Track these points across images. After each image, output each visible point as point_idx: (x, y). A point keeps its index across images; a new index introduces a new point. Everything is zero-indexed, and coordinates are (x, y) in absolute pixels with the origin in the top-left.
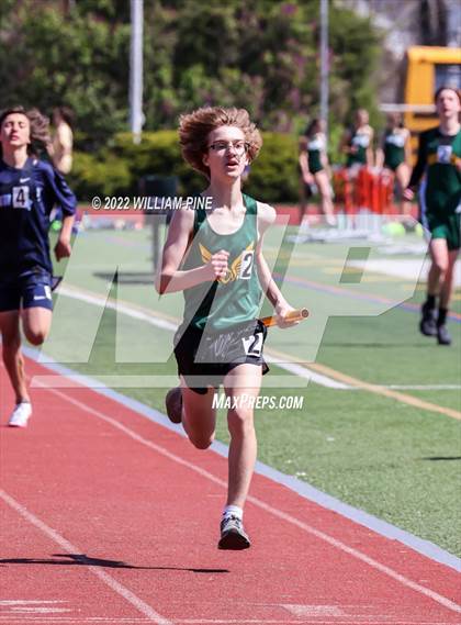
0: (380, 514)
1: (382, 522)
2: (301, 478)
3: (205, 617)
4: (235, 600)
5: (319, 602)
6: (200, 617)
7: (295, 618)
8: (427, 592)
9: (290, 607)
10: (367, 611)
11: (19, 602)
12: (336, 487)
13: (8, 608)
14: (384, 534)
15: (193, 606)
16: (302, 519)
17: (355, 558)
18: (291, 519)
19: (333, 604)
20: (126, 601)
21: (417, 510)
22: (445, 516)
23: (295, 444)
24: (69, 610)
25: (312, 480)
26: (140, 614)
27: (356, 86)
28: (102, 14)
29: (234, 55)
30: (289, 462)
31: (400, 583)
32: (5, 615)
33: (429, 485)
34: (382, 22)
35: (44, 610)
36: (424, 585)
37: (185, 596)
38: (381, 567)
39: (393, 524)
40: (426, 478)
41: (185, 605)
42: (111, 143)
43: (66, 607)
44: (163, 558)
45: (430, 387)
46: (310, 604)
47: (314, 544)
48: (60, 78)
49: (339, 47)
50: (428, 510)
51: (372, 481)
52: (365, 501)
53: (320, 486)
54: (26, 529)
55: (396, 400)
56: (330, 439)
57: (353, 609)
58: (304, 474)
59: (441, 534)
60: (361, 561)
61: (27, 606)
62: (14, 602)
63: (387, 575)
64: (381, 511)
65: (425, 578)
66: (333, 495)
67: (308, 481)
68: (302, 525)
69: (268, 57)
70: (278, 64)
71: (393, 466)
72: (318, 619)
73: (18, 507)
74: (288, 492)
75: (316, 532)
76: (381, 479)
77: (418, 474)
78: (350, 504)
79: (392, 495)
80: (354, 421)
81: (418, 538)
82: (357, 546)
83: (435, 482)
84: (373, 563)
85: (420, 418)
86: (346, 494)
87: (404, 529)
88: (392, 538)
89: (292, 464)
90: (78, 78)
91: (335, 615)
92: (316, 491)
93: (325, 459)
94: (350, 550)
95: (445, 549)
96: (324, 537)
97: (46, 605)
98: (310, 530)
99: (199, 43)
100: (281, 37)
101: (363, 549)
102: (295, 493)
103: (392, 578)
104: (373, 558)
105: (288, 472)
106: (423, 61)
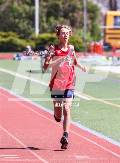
0: (99, 132)
1: (100, 134)
2: (79, 123)
3: (54, 159)
4: (62, 155)
5: (83, 155)
6: (53, 159)
7: (77, 159)
8: (111, 152)
9: (76, 156)
10: (96, 157)
11: (6, 156)
12: (88, 125)
13: (3, 157)
14: (100, 137)
15: (51, 156)
16: (79, 134)
17: (93, 144)
18: (76, 134)
19: (87, 155)
20: (34, 155)
21: (109, 131)
22: (116, 132)
23: (78, 114)
24: (19, 158)
25: (82, 123)
26: (37, 158)
27: (93, 22)
28: (28, 4)
29: (62, 14)
30: (76, 119)
31: (104, 150)
32: (3, 159)
33: (112, 124)
34: (100, 5)
35: (12, 158)
36: (110, 150)
37: (49, 154)
38: (99, 146)
39: (103, 134)
40: (111, 123)
41: (49, 156)
42: (30, 37)
43: (18, 157)
44: (43, 144)
45: (112, 99)
46: (81, 155)
47: (82, 140)
48: (17, 20)
49: (89, 11)
50: (111, 131)
51: (97, 124)
52: (95, 129)
53: (84, 125)
54: (8, 137)
55: (103, 103)
56: (87, 113)
57: (92, 157)
58: (80, 122)
59: (115, 137)
60: (94, 144)
61: (8, 157)
62: (5, 156)
63: (101, 148)
64: (100, 131)
65: (111, 148)
66: (87, 127)
67: (81, 124)
68: (79, 135)
69: (70, 14)
70: (73, 16)
71: (103, 120)
72: (83, 159)
73: (6, 131)
74: (75, 126)
75: (83, 137)
76: (99, 123)
77: (109, 122)
78: (91, 129)
79: (102, 127)
80: (93, 108)
81: (109, 138)
82: (93, 140)
83: (113, 124)
84: (97, 145)
85: (110, 107)
86: (91, 127)
87: (106, 136)
88: (102, 138)
89: (77, 119)
90: (22, 20)
91: (87, 158)
92: (83, 126)
93: (85, 118)
94: (92, 141)
95: (116, 141)
96: (85, 138)
97: (13, 156)
98: (81, 136)
99: (53, 11)
100: (74, 9)
101: (95, 141)
102: (77, 127)
103: (102, 149)
104: (97, 143)
105: (76, 121)
106: (111, 15)
